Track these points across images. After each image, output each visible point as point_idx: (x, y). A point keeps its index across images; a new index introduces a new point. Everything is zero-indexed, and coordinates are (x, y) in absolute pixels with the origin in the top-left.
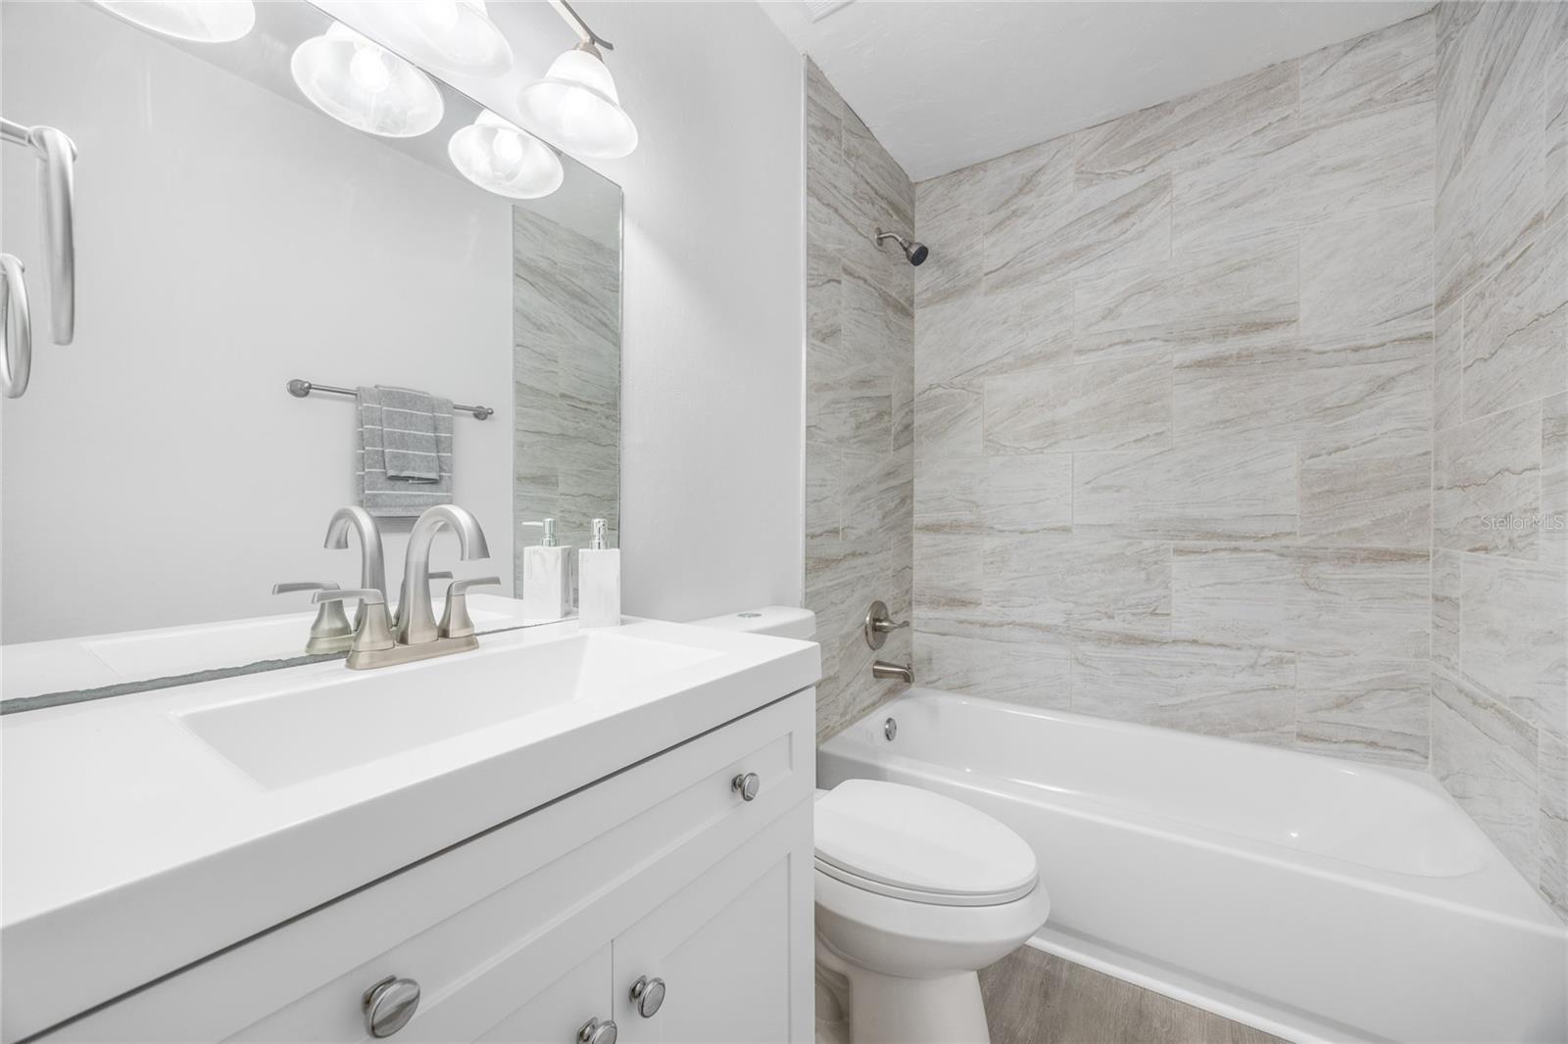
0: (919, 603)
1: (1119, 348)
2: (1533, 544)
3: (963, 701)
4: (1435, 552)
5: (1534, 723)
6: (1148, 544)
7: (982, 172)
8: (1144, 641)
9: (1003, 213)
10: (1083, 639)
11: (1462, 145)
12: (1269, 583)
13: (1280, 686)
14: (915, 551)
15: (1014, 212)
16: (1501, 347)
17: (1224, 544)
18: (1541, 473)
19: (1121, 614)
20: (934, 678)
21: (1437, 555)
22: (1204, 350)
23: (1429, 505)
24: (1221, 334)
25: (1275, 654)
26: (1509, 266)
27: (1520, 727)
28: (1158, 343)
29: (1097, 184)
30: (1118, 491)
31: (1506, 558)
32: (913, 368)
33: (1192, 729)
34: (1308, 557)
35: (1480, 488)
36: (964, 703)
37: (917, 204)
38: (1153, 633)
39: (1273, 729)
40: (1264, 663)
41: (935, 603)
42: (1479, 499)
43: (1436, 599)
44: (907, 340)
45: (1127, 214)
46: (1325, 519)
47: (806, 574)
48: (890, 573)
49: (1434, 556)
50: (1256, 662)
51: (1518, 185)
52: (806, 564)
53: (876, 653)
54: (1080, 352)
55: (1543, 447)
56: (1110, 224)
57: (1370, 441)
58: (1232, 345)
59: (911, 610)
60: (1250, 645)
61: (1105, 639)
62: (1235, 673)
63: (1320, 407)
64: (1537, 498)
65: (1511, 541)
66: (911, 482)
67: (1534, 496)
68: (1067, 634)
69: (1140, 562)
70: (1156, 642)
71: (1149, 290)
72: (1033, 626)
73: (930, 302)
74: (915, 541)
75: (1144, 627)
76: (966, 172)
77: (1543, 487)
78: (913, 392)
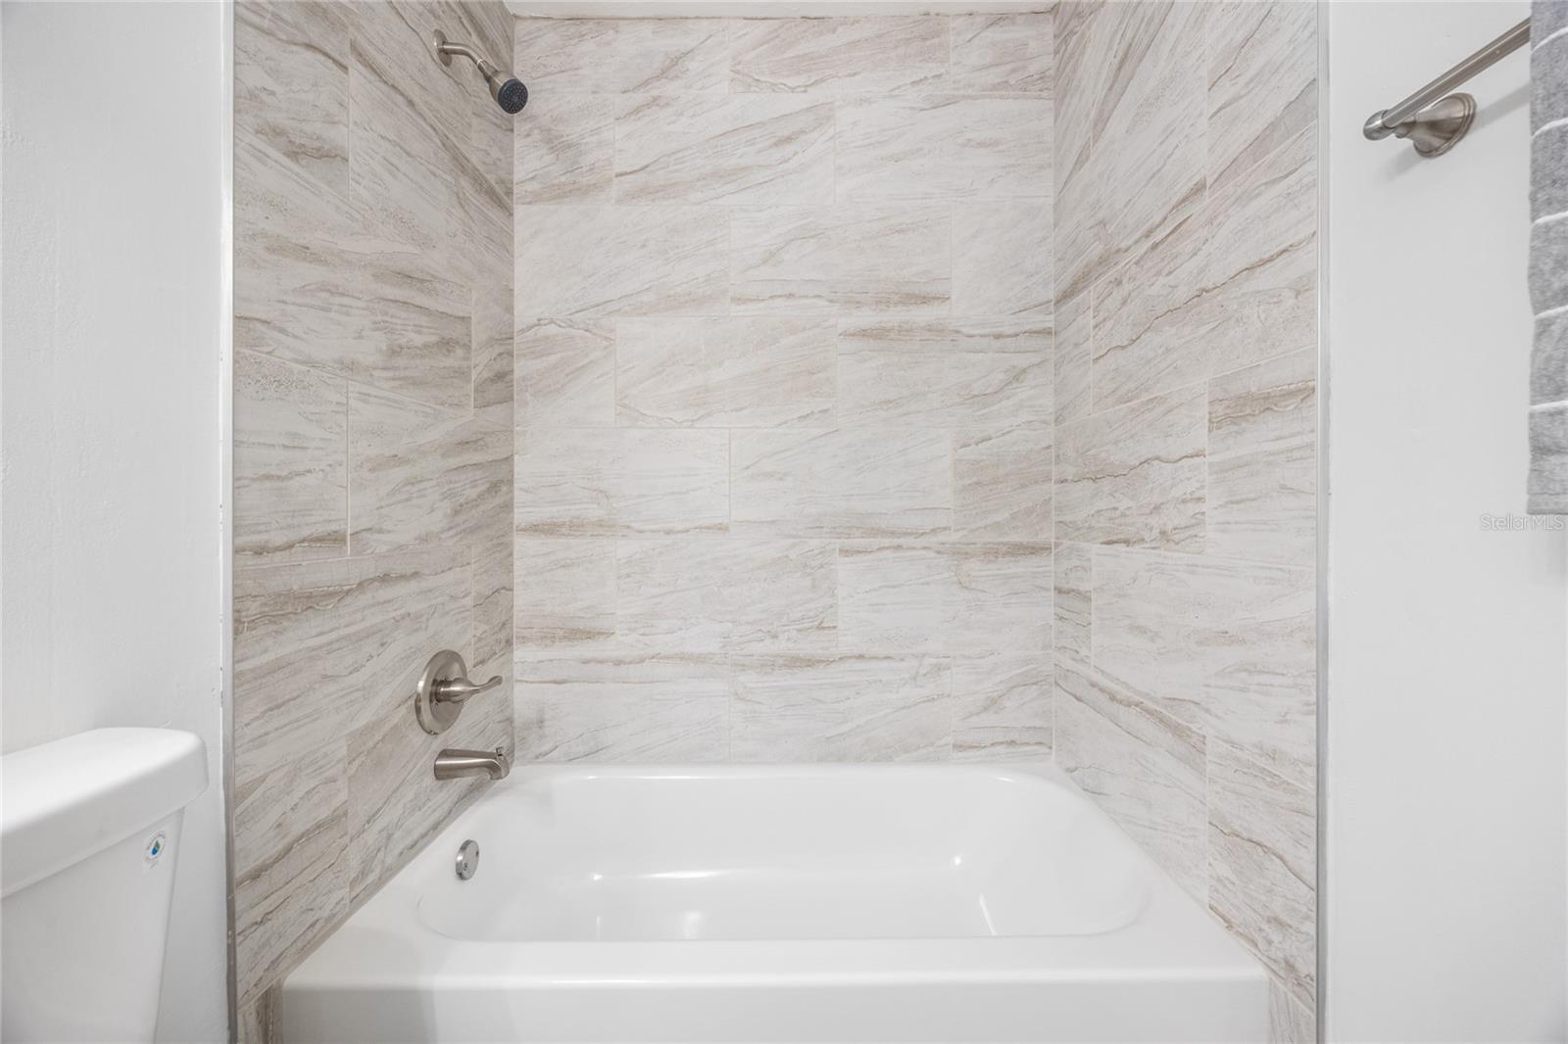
0: (524, 639)
1: (779, 302)
2: (1196, 536)
3: (588, 776)
4: (1057, 545)
5: (1199, 729)
6: (814, 543)
7: (611, 32)
8: (810, 662)
9: (639, 97)
10: (743, 667)
11: (1090, 134)
12: (928, 583)
13: (938, 695)
14: (517, 564)
15: (655, 99)
16: (1145, 331)
17: (887, 542)
18: (1209, 459)
19: (785, 632)
20: (546, 748)
21: (1061, 548)
22: (867, 318)
23: (1050, 498)
24: (882, 302)
25: (934, 661)
26: (1155, 246)
27: (1178, 731)
28: (822, 302)
29: (755, 92)
30: (781, 479)
31: (1157, 551)
32: (512, 290)
33: (859, 759)
34: (960, 553)
35: (1117, 479)
36: (591, 777)
37: (517, 48)
38: (820, 651)
39: (932, 744)
40: (925, 672)
41: (548, 637)
42: (1115, 491)
43: (1059, 591)
44: (503, 244)
45: (788, 140)
46: (974, 512)
47: (236, 632)
48: (469, 601)
49: (1055, 548)
50: (918, 673)
51: (1169, 157)
52: (236, 611)
53: (441, 737)
54: (738, 300)
55: (1210, 431)
56: (771, 147)
57: (1008, 432)
58: (894, 316)
59: (512, 651)
60: (913, 655)
61: (768, 665)
62: (898, 687)
63: (969, 394)
64: (1202, 487)
65: (1163, 533)
66: (509, 460)
67: (1198, 485)
68: (725, 664)
69: (805, 566)
70: (823, 661)
71: (812, 237)
72: (683, 658)
73: (536, 198)
74: (516, 548)
75: (808, 647)
76: (591, 24)
77: (1210, 474)
78: (511, 325)
